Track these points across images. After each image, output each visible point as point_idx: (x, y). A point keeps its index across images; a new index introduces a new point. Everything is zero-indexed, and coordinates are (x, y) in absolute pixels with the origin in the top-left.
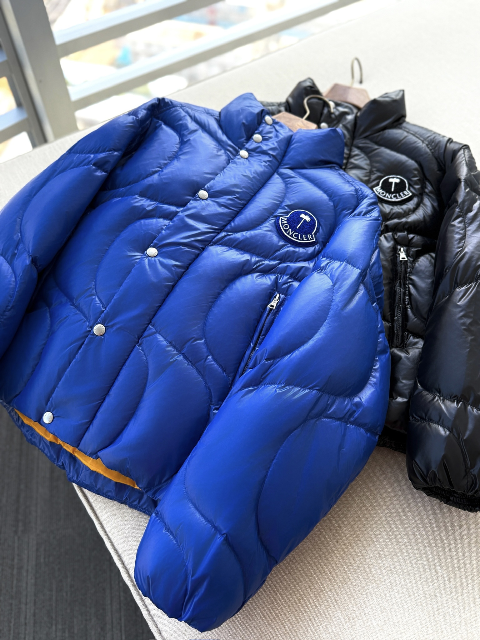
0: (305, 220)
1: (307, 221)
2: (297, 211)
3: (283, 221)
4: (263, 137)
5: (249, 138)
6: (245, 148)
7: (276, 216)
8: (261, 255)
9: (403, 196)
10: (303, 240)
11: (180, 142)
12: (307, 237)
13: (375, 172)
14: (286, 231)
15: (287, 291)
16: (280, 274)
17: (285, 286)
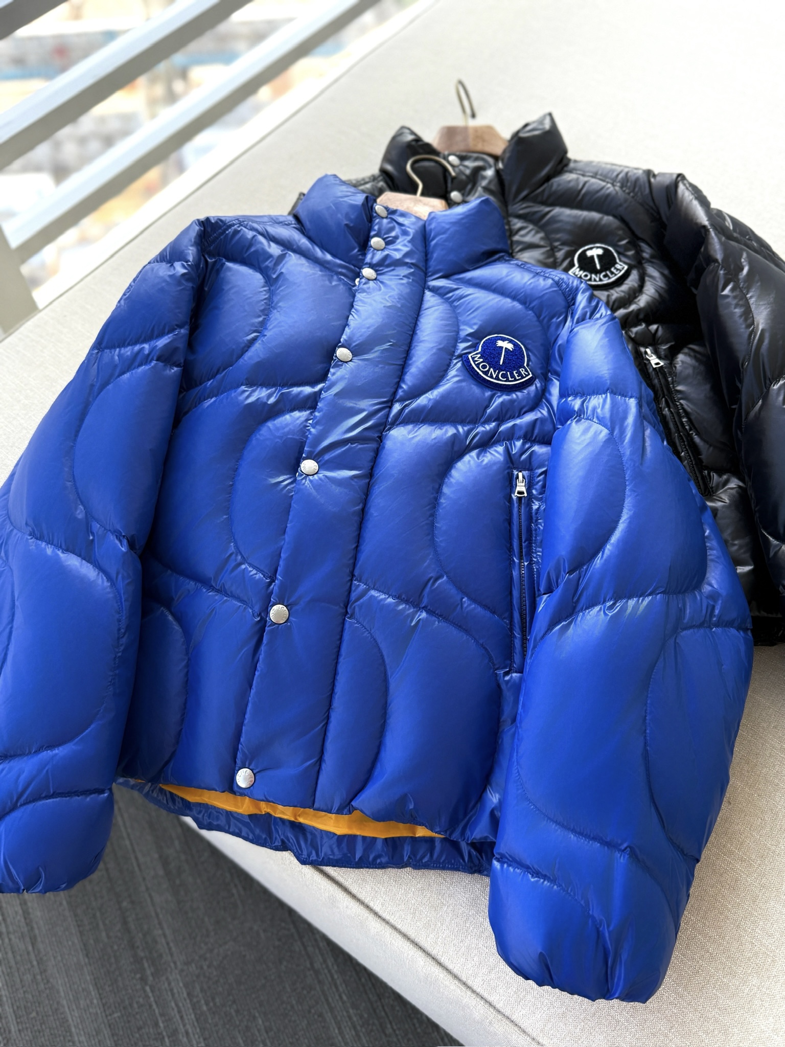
0: (506, 348)
1: (509, 350)
2: (489, 339)
3: (476, 359)
4: (384, 239)
5: (364, 246)
6: (367, 264)
7: (460, 356)
8: (467, 421)
9: (617, 273)
10: (516, 380)
11: (266, 282)
12: (520, 374)
13: (560, 247)
14: (486, 373)
15: (530, 463)
16: (508, 440)
17: (524, 457)
